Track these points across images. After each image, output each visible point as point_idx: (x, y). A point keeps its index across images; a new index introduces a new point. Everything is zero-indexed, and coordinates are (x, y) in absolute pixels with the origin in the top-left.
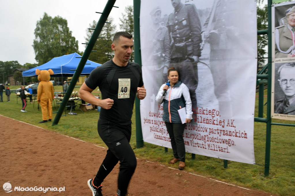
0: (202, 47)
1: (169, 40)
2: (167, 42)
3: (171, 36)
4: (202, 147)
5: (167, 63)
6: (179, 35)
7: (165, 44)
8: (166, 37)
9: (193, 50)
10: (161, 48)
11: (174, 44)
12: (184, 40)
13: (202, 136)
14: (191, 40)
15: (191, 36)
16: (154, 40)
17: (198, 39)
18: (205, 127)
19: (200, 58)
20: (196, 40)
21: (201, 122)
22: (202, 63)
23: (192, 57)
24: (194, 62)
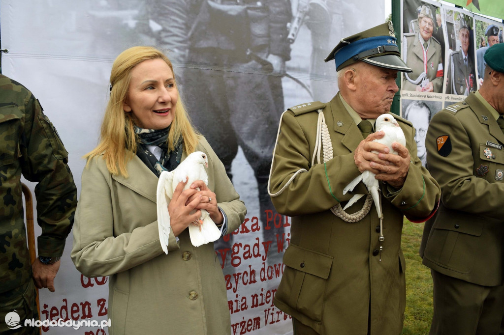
9: (268, 36)
19: (288, 63)
23: (267, 57)
24: (273, 74)
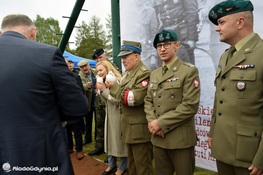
0: (200, 29)
1: (157, 24)
2: (154, 25)
3: (160, 18)
4: (201, 156)
5: (154, 52)
6: (170, 16)
7: (152, 28)
8: (153, 20)
9: (188, 33)
10: (146, 33)
11: (163, 27)
12: (176, 21)
13: (202, 142)
14: (185, 21)
15: (185, 16)
16: (138, 25)
17: (194, 19)
18: (205, 131)
19: (197, 43)
20: (192, 20)
21: (200, 124)
22: (200, 49)
23: (187, 42)
24: (190, 49)
